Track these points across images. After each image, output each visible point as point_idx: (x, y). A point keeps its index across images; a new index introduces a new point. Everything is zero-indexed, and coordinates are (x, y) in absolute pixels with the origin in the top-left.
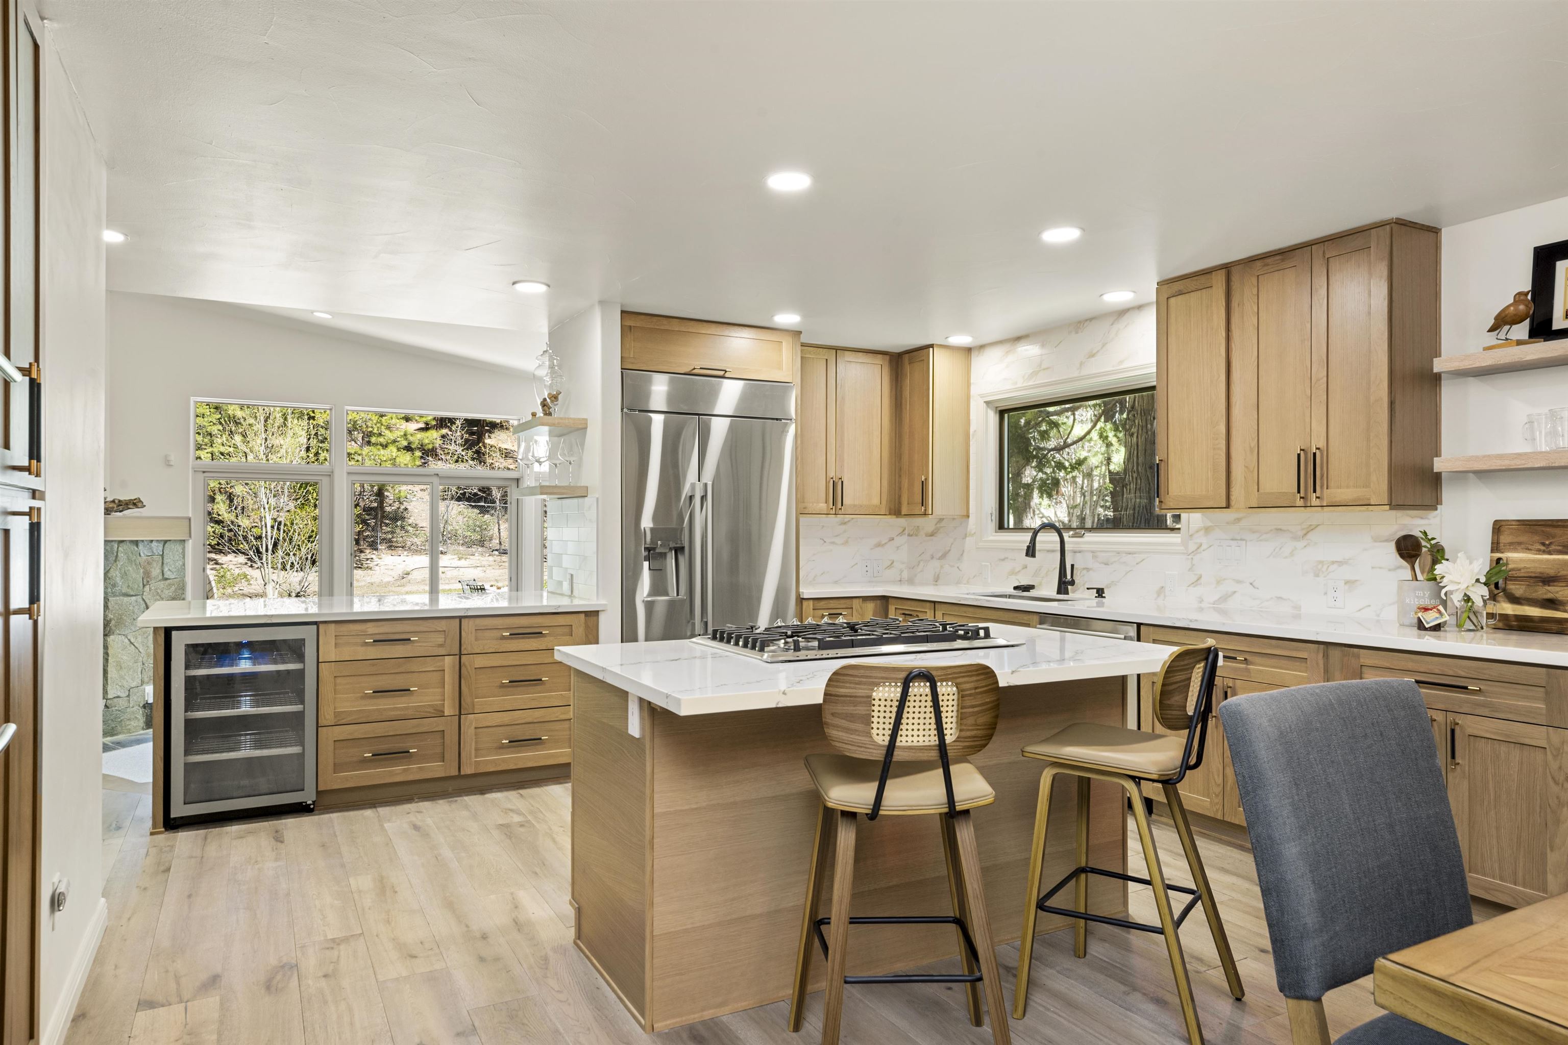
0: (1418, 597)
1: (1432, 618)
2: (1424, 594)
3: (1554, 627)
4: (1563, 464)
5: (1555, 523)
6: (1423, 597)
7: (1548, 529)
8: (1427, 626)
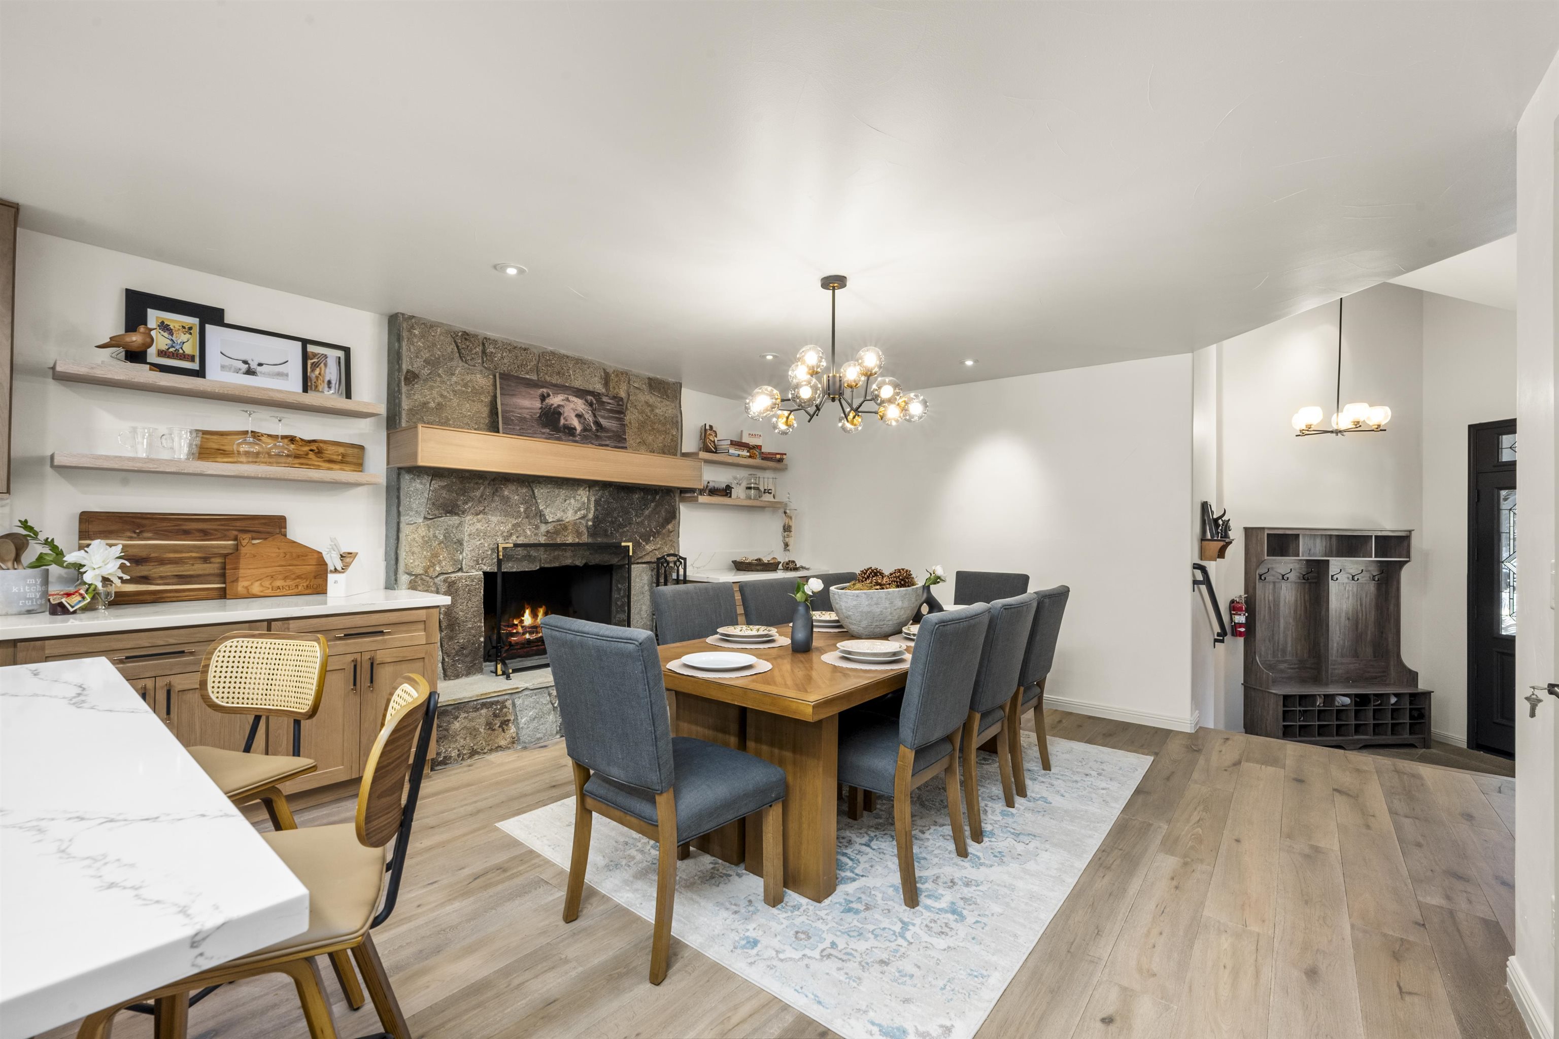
0: (29, 585)
1: (75, 602)
2: (36, 582)
3: (152, 597)
4: (191, 472)
5: (144, 516)
6: (35, 585)
7: (138, 520)
8: (71, 610)
